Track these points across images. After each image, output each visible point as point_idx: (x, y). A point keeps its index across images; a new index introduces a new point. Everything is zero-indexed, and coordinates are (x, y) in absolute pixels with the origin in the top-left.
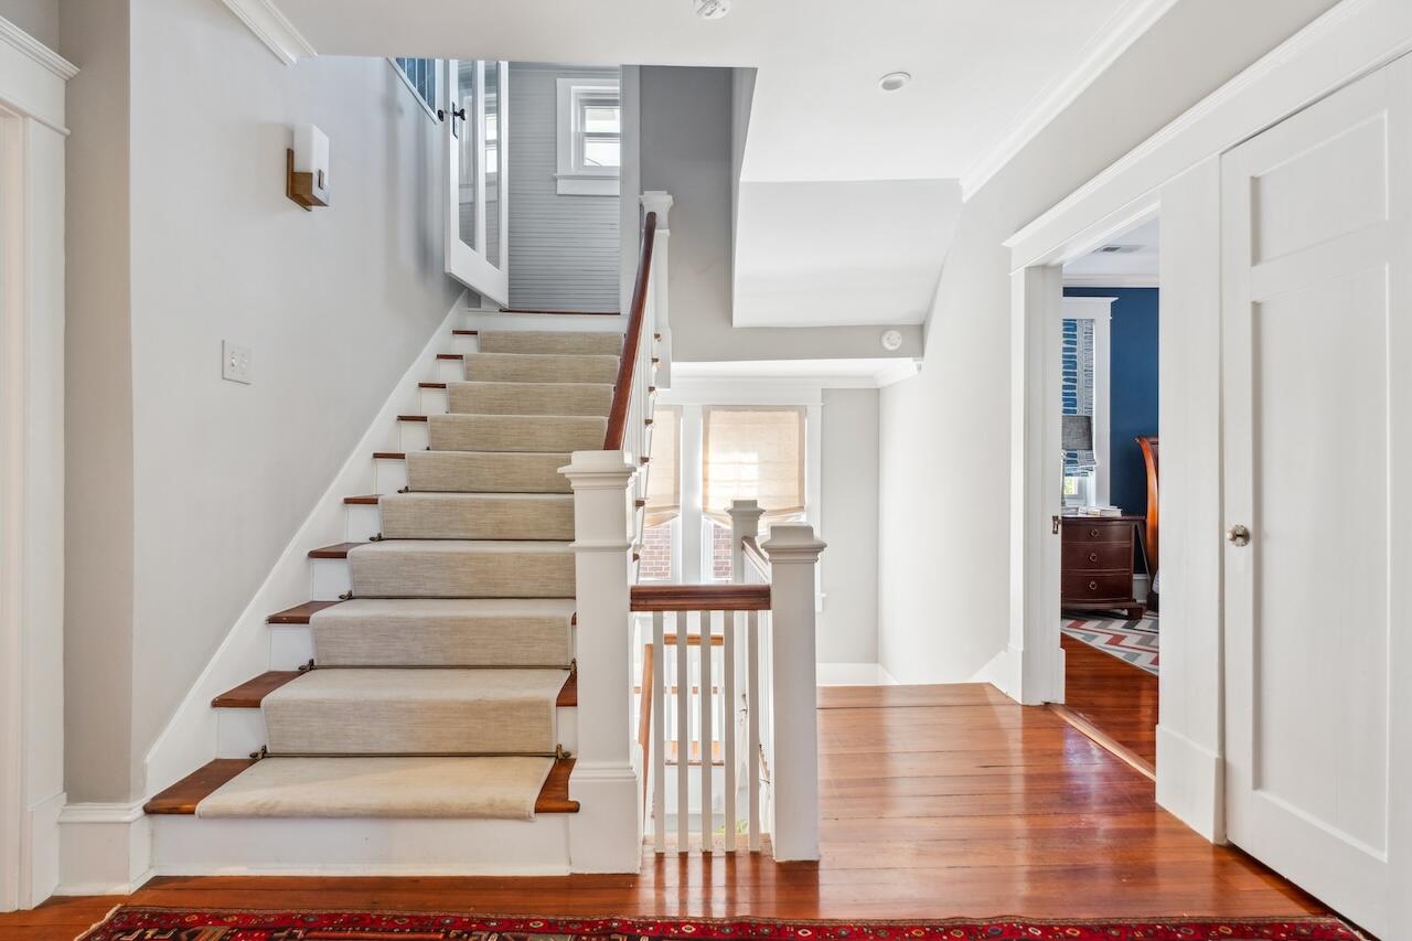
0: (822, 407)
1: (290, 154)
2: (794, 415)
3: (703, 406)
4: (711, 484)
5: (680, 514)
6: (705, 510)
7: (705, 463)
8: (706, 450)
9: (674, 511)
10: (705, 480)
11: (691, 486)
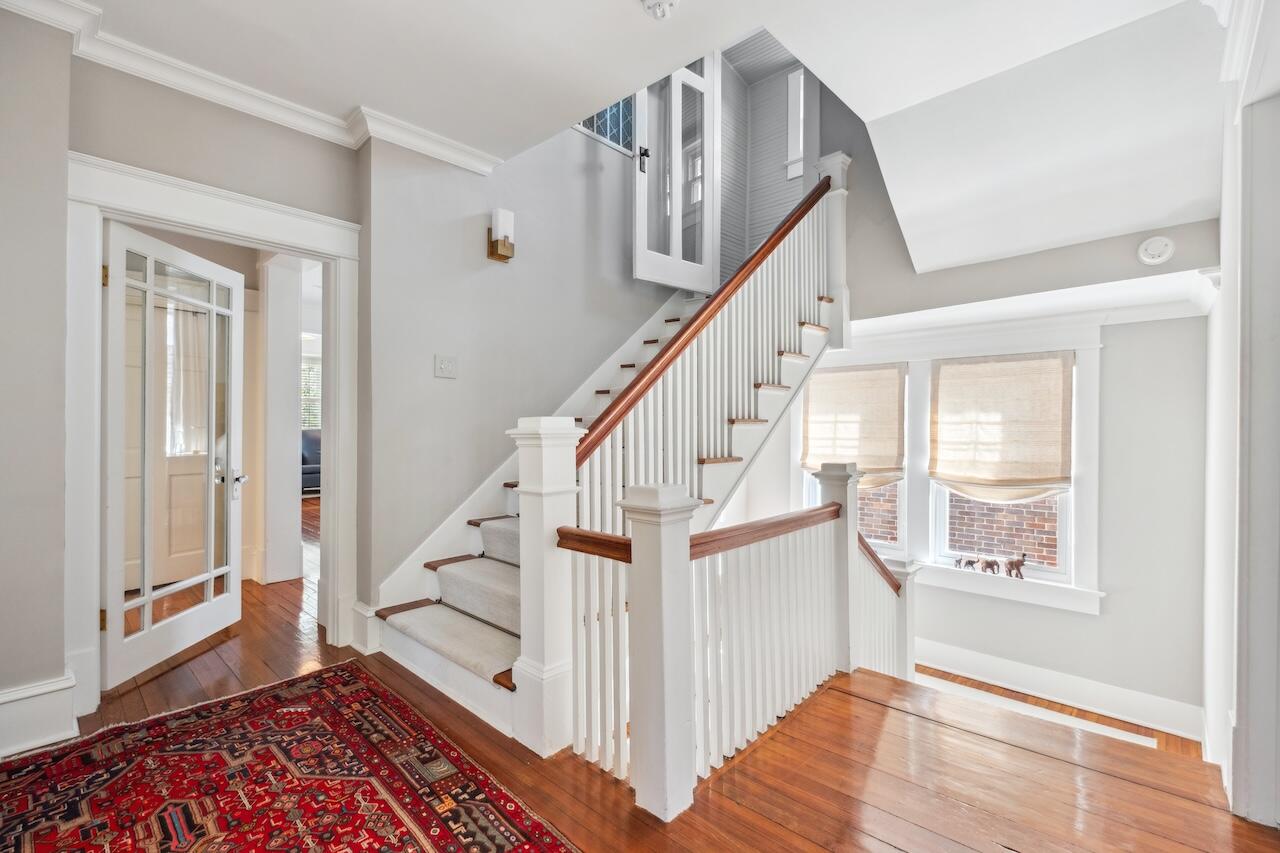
0: (1101, 349)
1: (490, 231)
2: (1056, 363)
3: (933, 360)
4: (940, 446)
5: (906, 477)
6: (932, 474)
7: (934, 423)
8: (934, 411)
9: (898, 474)
10: (934, 441)
11: (917, 448)
